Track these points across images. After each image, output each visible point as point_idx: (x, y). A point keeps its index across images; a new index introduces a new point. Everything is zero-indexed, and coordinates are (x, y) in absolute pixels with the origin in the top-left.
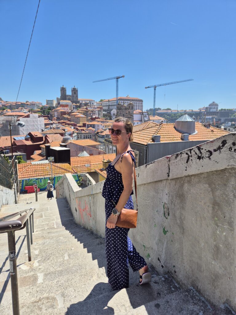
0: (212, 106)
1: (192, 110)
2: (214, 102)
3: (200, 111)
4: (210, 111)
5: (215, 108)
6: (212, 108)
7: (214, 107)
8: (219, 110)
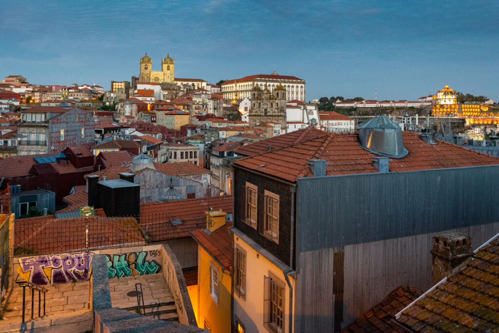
3: (422, 102)
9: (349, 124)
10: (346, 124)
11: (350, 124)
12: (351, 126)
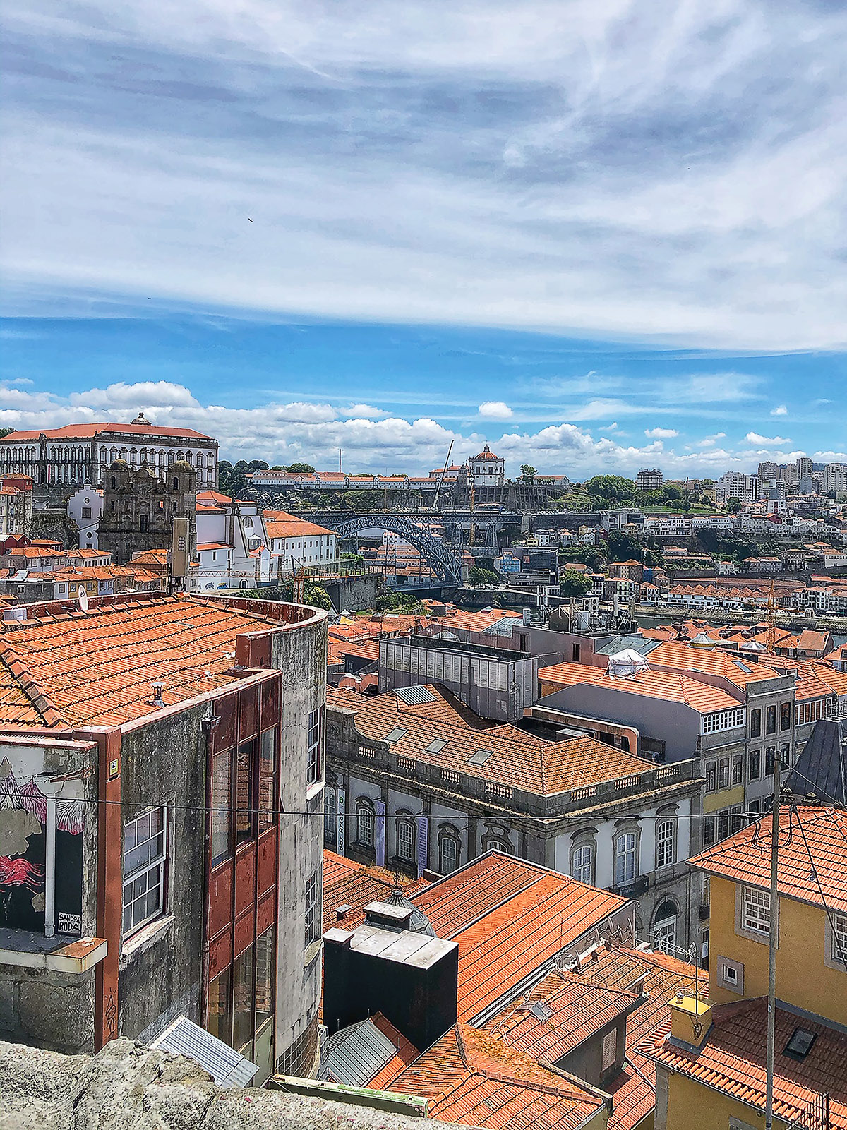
0: (481, 464)
1: (405, 477)
2: (487, 450)
3: (439, 480)
4: (474, 482)
5: (494, 472)
6: (482, 471)
7: (491, 468)
8: (510, 481)
9: (325, 543)
10: (319, 544)
11: (328, 544)
12: (329, 547)
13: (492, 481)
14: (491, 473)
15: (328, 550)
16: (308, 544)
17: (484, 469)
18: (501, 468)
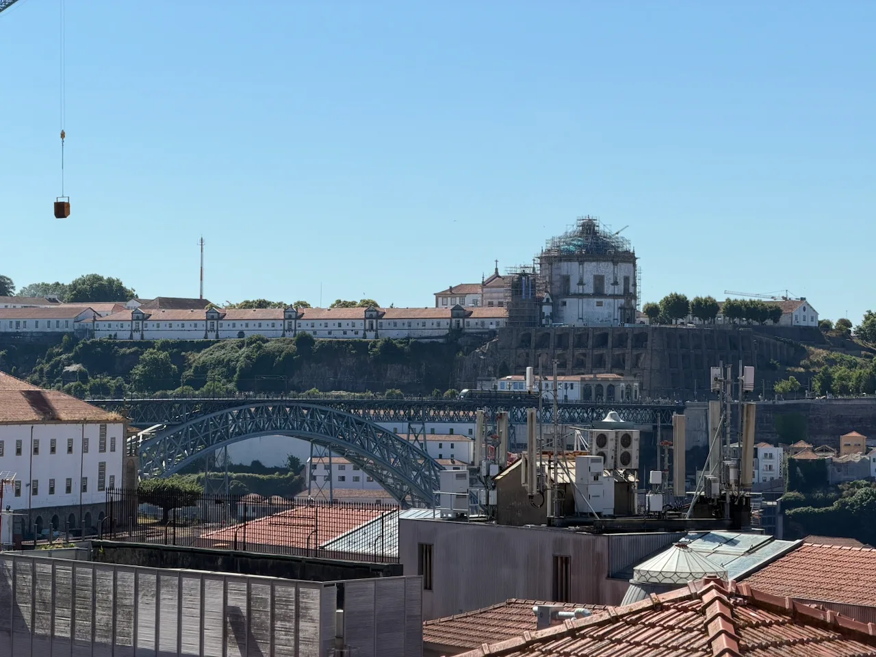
0: (572, 269)
1: (370, 306)
2: (589, 228)
3: (459, 312)
4: (555, 316)
5: (609, 289)
6: (574, 288)
7: (599, 280)
8: (652, 310)
9: (94, 444)
10: (78, 446)
11: (102, 449)
12: (107, 456)
13: (603, 312)
14: (599, 293)
15: (102, 466)
16: (44, 448)
17: (581, 283)
18: (626, 279)
